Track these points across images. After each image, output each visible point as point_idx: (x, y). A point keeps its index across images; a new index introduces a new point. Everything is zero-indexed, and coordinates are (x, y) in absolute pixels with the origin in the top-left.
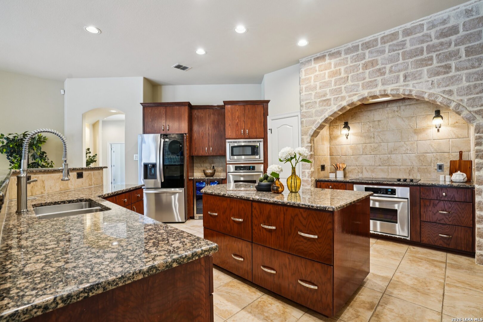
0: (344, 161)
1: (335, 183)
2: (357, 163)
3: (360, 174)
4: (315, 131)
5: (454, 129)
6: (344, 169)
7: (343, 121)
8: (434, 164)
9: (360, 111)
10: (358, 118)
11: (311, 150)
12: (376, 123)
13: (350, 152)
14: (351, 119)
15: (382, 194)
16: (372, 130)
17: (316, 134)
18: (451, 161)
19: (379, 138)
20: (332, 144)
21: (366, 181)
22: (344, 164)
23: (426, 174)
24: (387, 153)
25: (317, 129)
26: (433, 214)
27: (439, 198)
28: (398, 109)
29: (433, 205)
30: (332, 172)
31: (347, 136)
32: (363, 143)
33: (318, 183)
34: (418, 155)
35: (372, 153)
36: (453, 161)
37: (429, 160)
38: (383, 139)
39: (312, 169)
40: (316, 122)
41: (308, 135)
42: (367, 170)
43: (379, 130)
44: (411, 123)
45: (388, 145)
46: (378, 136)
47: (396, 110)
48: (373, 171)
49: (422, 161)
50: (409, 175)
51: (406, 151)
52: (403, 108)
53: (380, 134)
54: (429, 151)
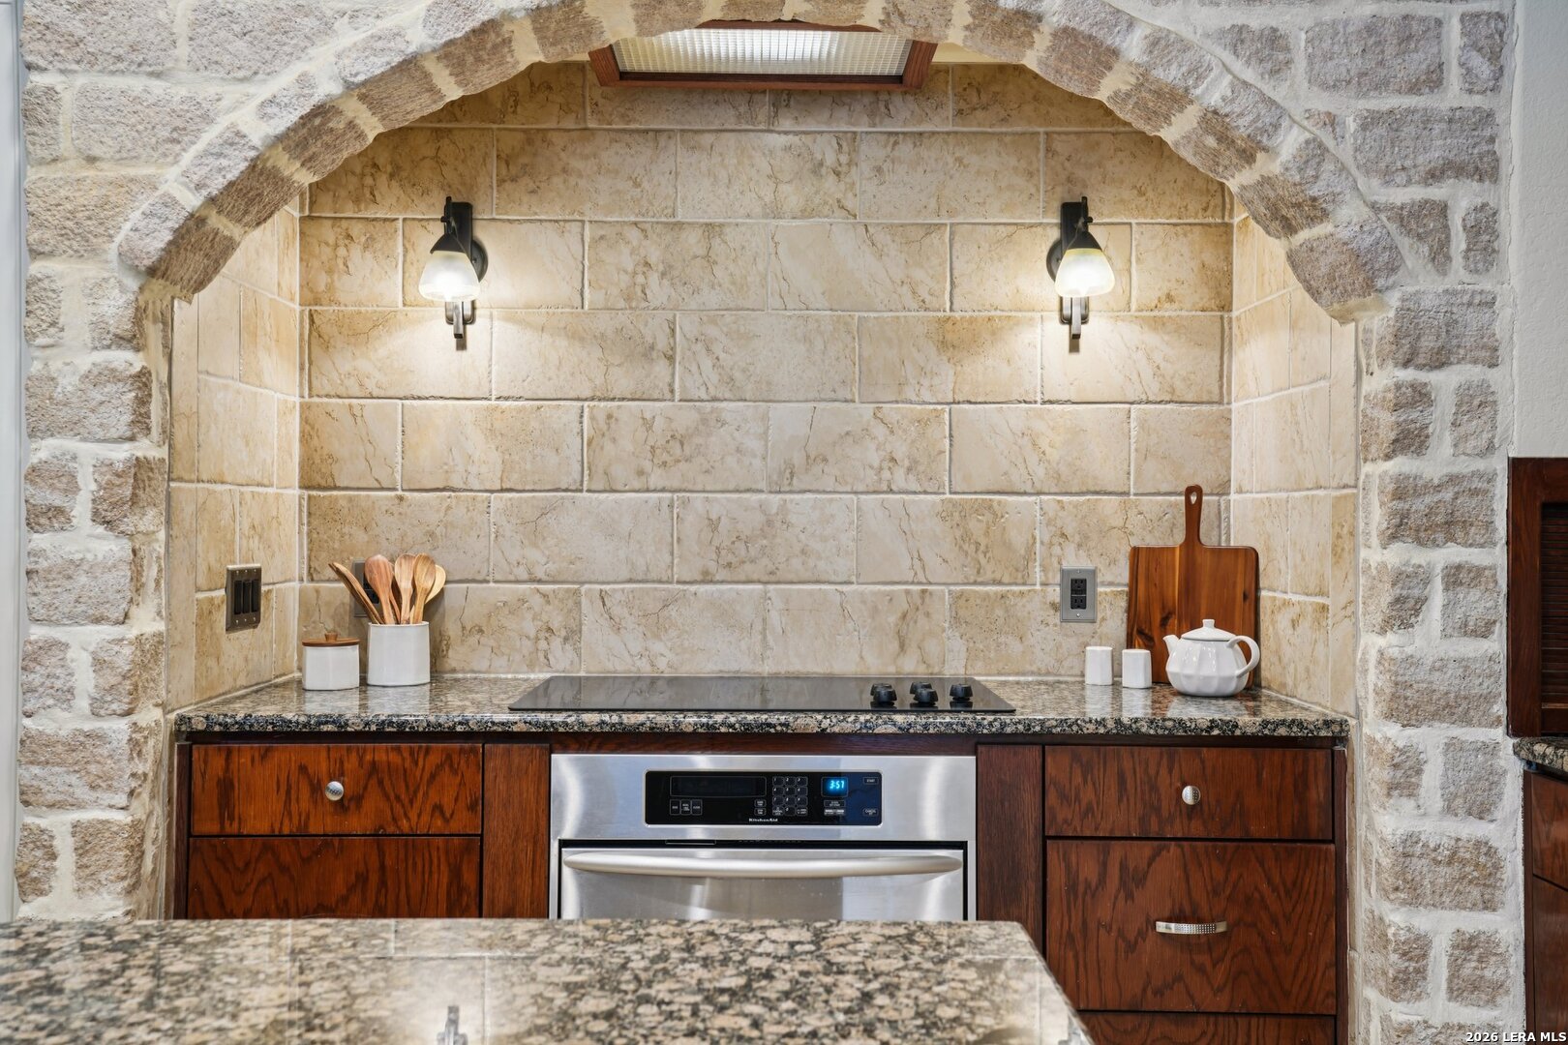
0: (432, 534)
1: (381, 752)
2: (534, 555)
3: (556, 643)
4: (196, 220)
5: (1152, 339)
6: (432, 609)
7: (426, 192)
8: (1044, 569)
9: (569, 123)
10: (557, 181)
11: (140, 423)
12: (692, 240)
13: (484, 460)
14: (501, 182)
15: (783, 821)
16: (659, 291)
17: (196, 262)
18: (1136, 552)
19: (707, 363)
20: (322, 384)
21: (662, 719)
22: (429, 560)
23: (1002, 639)
24: (762, 485)
25: (212, 200)
26: (1122, 945)
27: (1154, 829)
28: (844, 159)
29: (1123, 883)
30: (331, 641)
31: (462, 323)
32: (588, 393)
33: (198, 752)
34: (954, 504)
35: (656, 479)
36: (1150, 550)
37: (1018, 540)
38: (737, 375)
39: (147, 622)
40: (210, 135)
41: (112, 249)
42: (616, 611)
43: (712, 298)
44: (918, 274)
45: (765, 418)
46: (699, 347)
47: (830, 159)
48: (655, 623)
49: (978, 544)
50: (896, 644)
51: (886, 474)
52: (872, 152)
53: (712, 331)
54: (1018, 480)
